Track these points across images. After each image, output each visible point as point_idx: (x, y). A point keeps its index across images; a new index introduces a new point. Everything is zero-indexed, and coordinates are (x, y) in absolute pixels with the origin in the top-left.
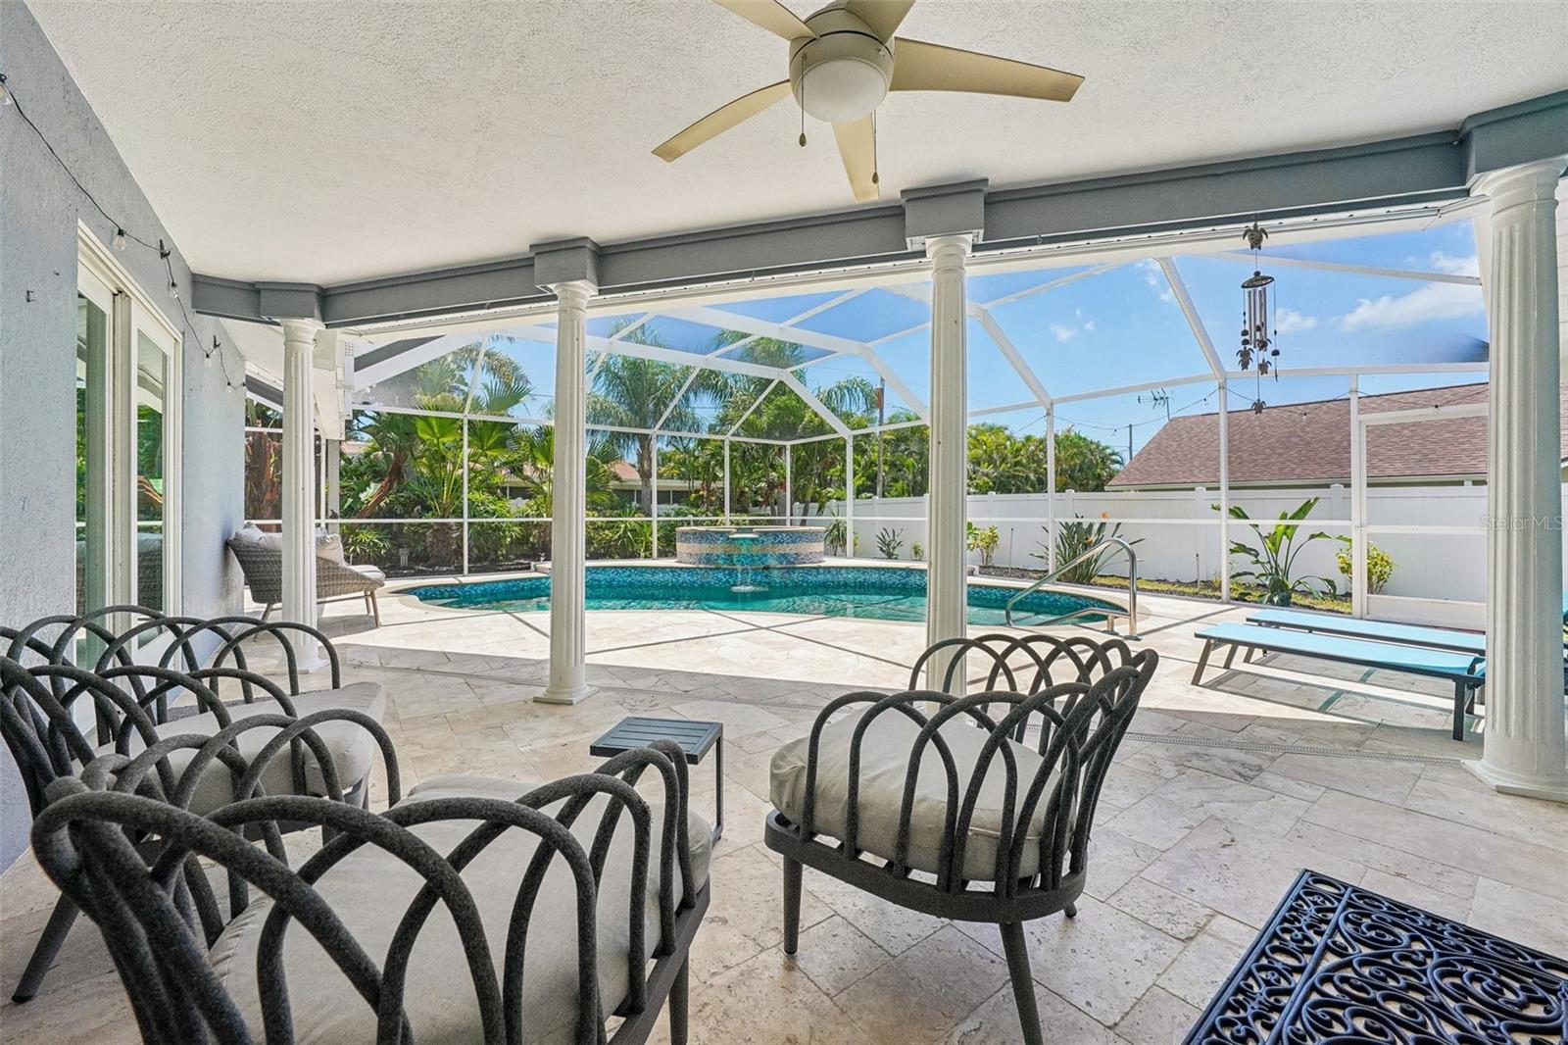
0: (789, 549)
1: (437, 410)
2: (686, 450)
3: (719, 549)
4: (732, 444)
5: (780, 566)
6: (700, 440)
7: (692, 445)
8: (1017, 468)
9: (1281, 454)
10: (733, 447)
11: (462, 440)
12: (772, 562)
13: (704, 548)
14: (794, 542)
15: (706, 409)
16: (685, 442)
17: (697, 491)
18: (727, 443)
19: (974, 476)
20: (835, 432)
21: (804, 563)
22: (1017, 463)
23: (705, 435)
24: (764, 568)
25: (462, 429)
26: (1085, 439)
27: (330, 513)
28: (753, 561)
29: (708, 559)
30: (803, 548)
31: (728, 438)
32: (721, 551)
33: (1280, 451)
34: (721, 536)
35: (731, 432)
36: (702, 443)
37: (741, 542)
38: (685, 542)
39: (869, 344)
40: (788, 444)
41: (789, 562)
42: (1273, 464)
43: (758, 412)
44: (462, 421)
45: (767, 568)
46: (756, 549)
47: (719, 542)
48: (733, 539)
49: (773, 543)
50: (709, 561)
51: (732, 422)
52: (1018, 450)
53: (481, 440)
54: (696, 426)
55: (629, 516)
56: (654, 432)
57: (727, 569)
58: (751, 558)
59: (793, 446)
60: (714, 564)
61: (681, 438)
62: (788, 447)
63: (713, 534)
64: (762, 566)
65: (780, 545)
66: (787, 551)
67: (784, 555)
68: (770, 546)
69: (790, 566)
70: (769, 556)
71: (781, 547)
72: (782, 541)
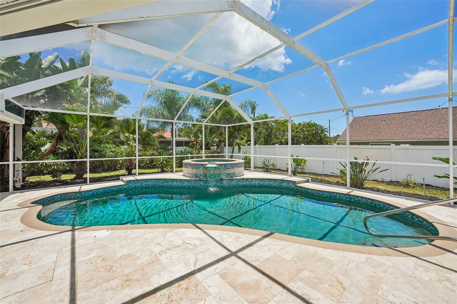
0: (231, 171)
1: (74, 111)
2: (189, 127)
3: (201, 171)
4: (205, 126)
5: (227, 179)
6: (193, 124)
7: (190, 126)
8: (297, 133)
9: (400, 130)
10: (206, 127)
11: (87, 124)
12: (224, 177)
13: (195, 171)
14: (233, 168)
15: (195, 113)
16: (188, 125)
17: (192, 142)
18: (203, 126)
19: (283, 136)
20: (247, 121)
21: (237, 177)
22: (297, 132)
23: (195, 123)
24: (220, 180)
25: (87, 119)
26: (316, 124)
27: (16, 159)
28: (215, 177)
29: (196, 176)
30: (237, 170)
31: (204, 124)
32: (202, 172)
33: (400, 129)
34: (202, 166)
35: (205, 122)
36: (194, 125)
37: (210, 168)
38: (186, 168)
39: (265, 84)
40: (227, 126)
41: (231, 177)
42: (399, 133)
43: (217, 113)
44: (87, 116)
45: (222, 180)
46: (217, 172)
47: (201, 169)
48: (207, 167)
49: (224, 169)
50: (196, 177)
51: (206, 118)
52: (297, 128)
53: (97, 125)
54: (192, 119)
55: (164, 156)
56: (175, 121)
57: (205, 180)
58: (215, 176)
59: (228, 127)
60: (199, 178)
61: (186, 123)
62: (227, 127)
63: (198, 165)
64: (219, 179)
65: (227, 169)
66: (230, 172)
67: (229, 174)
68: (223, 170)
69: (231, 178)
70: (222, 174)
71: (227, 170)
72: (228, 168)
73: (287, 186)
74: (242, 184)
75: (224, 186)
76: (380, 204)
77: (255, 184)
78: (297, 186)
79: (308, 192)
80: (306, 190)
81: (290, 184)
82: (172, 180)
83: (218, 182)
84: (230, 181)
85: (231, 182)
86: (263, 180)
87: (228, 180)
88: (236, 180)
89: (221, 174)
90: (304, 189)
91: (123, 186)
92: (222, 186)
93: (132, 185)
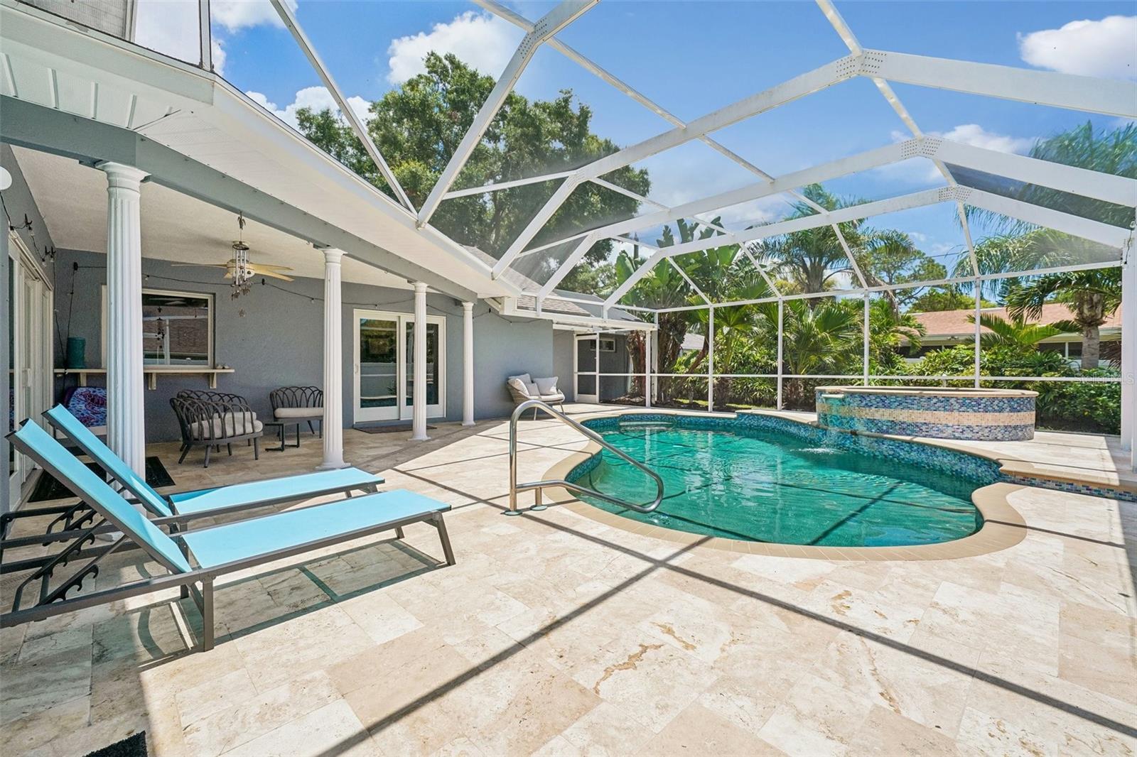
0: (879, 414)
5: (867, 433)
12: (860, 428)
14: (890, 408)
21: (896, 434)
24: (852, 433)
28: (841, 423)
37: (832, 402)
41: (880, 430)
45: (854, 433)
46: (844, 411)
48: (826, 398)
49: (859, 406)
58: (841, 420)
64: (850, 430)
65: (867, 409)
66: (877, 416)
67: (872, 421)
68: (856, 408)
69: (880, 434)
70: (856, 419)
71: (867, 411)
72: (870, 404)
74: (908, 456)
75: (861, 453)
77: (942, 466)
83: (848, 438)
84: (876, 441)
85: (879, 445)
86: (962, 456)
87: (872, 439)
88: (892, 443)
89: (853, 419)
91: (733, 421)
92: (857, 451)
93: (746, 422)
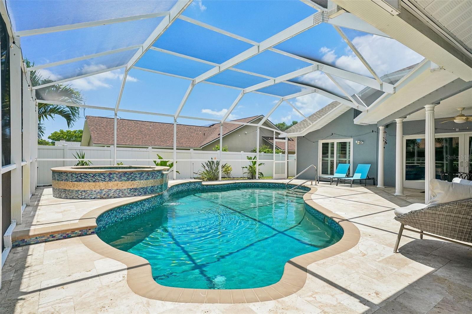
32: (159, 182)
48: (163, 175)
73: (193, 188)
76: (251, 184)
78: (203, 185)
79: (214, 188)
80: (212, 186)
81: (196, 185)
82: (130, 206)
90: (211, 186)
